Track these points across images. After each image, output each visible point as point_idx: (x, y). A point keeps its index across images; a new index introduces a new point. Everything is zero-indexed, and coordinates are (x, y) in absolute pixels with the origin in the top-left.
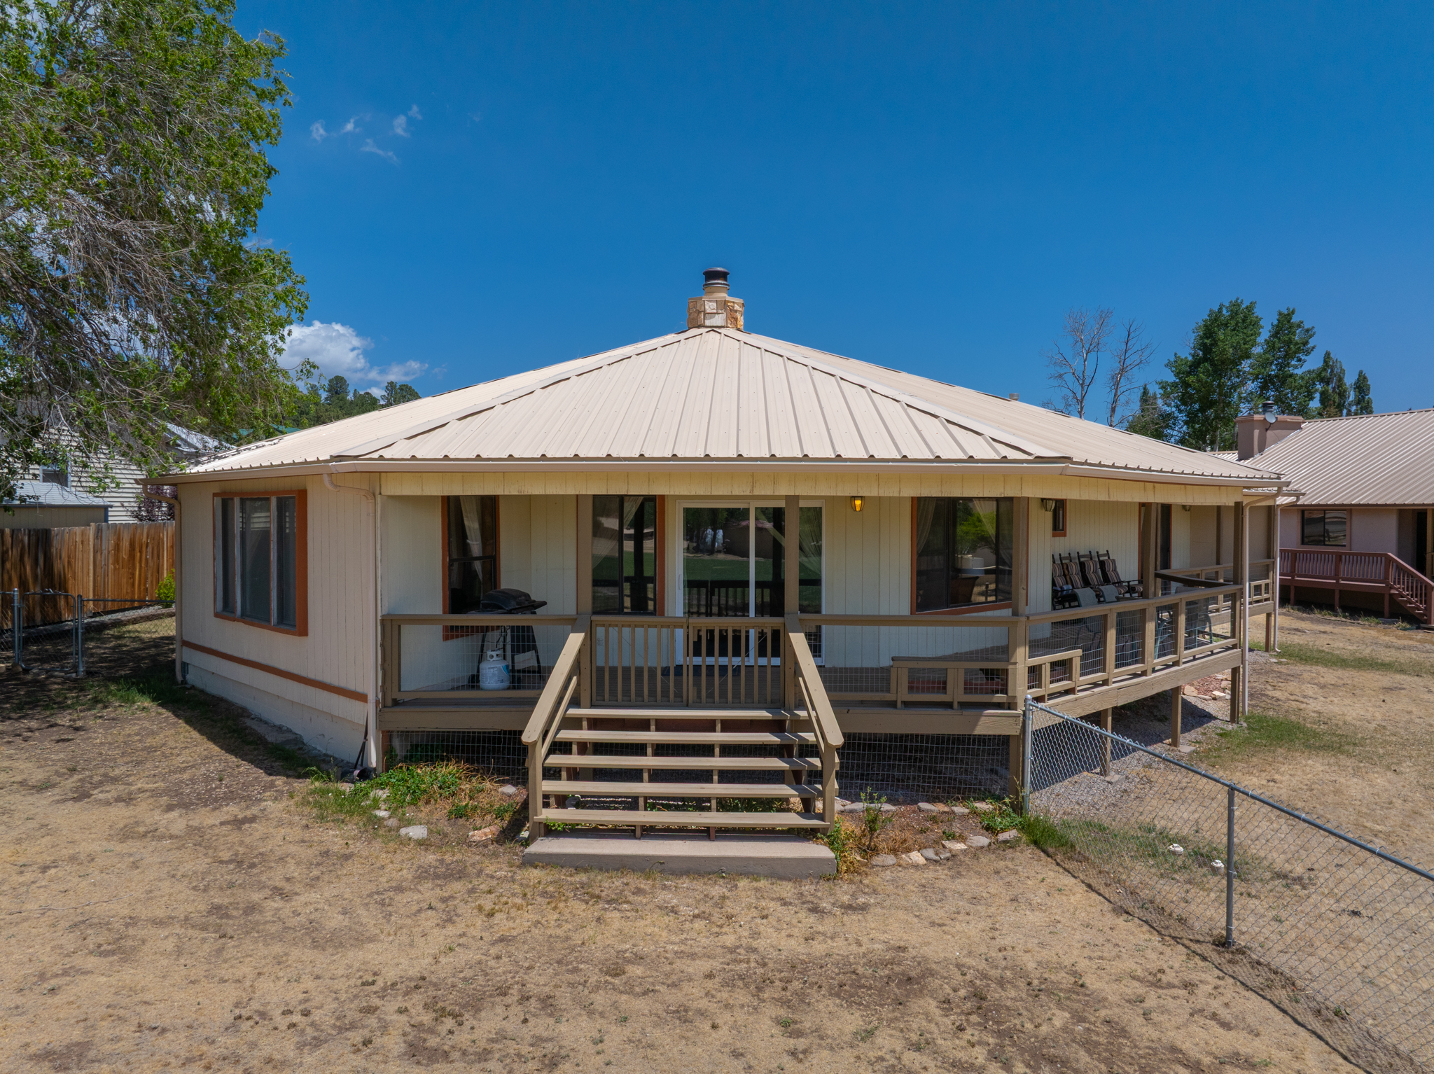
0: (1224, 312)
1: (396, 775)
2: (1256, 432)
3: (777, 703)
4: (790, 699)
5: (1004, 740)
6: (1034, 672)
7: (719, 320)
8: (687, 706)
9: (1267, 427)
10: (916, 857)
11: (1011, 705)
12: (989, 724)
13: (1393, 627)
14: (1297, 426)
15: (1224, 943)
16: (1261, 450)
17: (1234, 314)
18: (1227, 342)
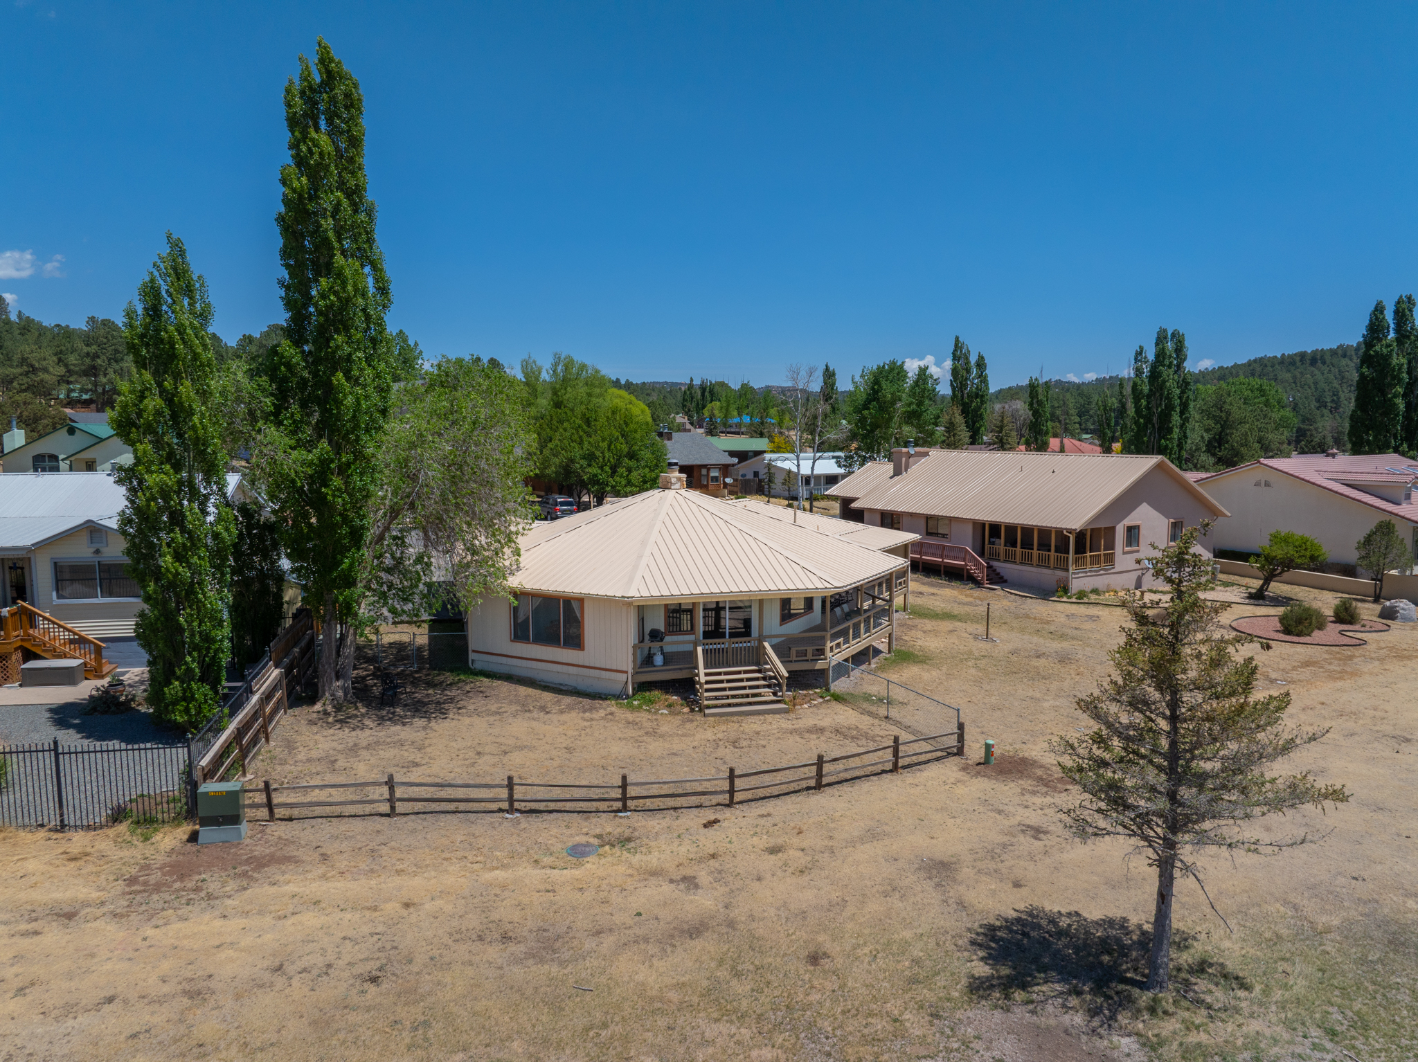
0: (886, 367)
1: (636, 697)
2: (904, 459)
3: (758, 664)
4: (762, 662)
5: (824, 670)
6: (831, 648)
7: (677, 486)
8: (730, 667)
9: (909, 456)
10: (805, 706)
11: (825, 659)
12: (820, 665)
13: (967, 587)
14: (926, 454)
15: (887, 717)
16: (906, 471)
17: (891, 370)
18: (887, 390)
